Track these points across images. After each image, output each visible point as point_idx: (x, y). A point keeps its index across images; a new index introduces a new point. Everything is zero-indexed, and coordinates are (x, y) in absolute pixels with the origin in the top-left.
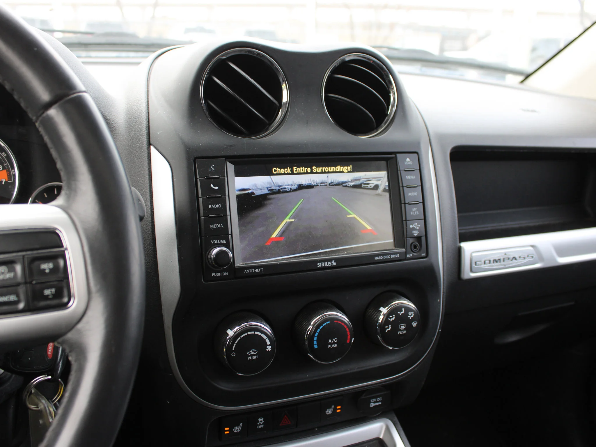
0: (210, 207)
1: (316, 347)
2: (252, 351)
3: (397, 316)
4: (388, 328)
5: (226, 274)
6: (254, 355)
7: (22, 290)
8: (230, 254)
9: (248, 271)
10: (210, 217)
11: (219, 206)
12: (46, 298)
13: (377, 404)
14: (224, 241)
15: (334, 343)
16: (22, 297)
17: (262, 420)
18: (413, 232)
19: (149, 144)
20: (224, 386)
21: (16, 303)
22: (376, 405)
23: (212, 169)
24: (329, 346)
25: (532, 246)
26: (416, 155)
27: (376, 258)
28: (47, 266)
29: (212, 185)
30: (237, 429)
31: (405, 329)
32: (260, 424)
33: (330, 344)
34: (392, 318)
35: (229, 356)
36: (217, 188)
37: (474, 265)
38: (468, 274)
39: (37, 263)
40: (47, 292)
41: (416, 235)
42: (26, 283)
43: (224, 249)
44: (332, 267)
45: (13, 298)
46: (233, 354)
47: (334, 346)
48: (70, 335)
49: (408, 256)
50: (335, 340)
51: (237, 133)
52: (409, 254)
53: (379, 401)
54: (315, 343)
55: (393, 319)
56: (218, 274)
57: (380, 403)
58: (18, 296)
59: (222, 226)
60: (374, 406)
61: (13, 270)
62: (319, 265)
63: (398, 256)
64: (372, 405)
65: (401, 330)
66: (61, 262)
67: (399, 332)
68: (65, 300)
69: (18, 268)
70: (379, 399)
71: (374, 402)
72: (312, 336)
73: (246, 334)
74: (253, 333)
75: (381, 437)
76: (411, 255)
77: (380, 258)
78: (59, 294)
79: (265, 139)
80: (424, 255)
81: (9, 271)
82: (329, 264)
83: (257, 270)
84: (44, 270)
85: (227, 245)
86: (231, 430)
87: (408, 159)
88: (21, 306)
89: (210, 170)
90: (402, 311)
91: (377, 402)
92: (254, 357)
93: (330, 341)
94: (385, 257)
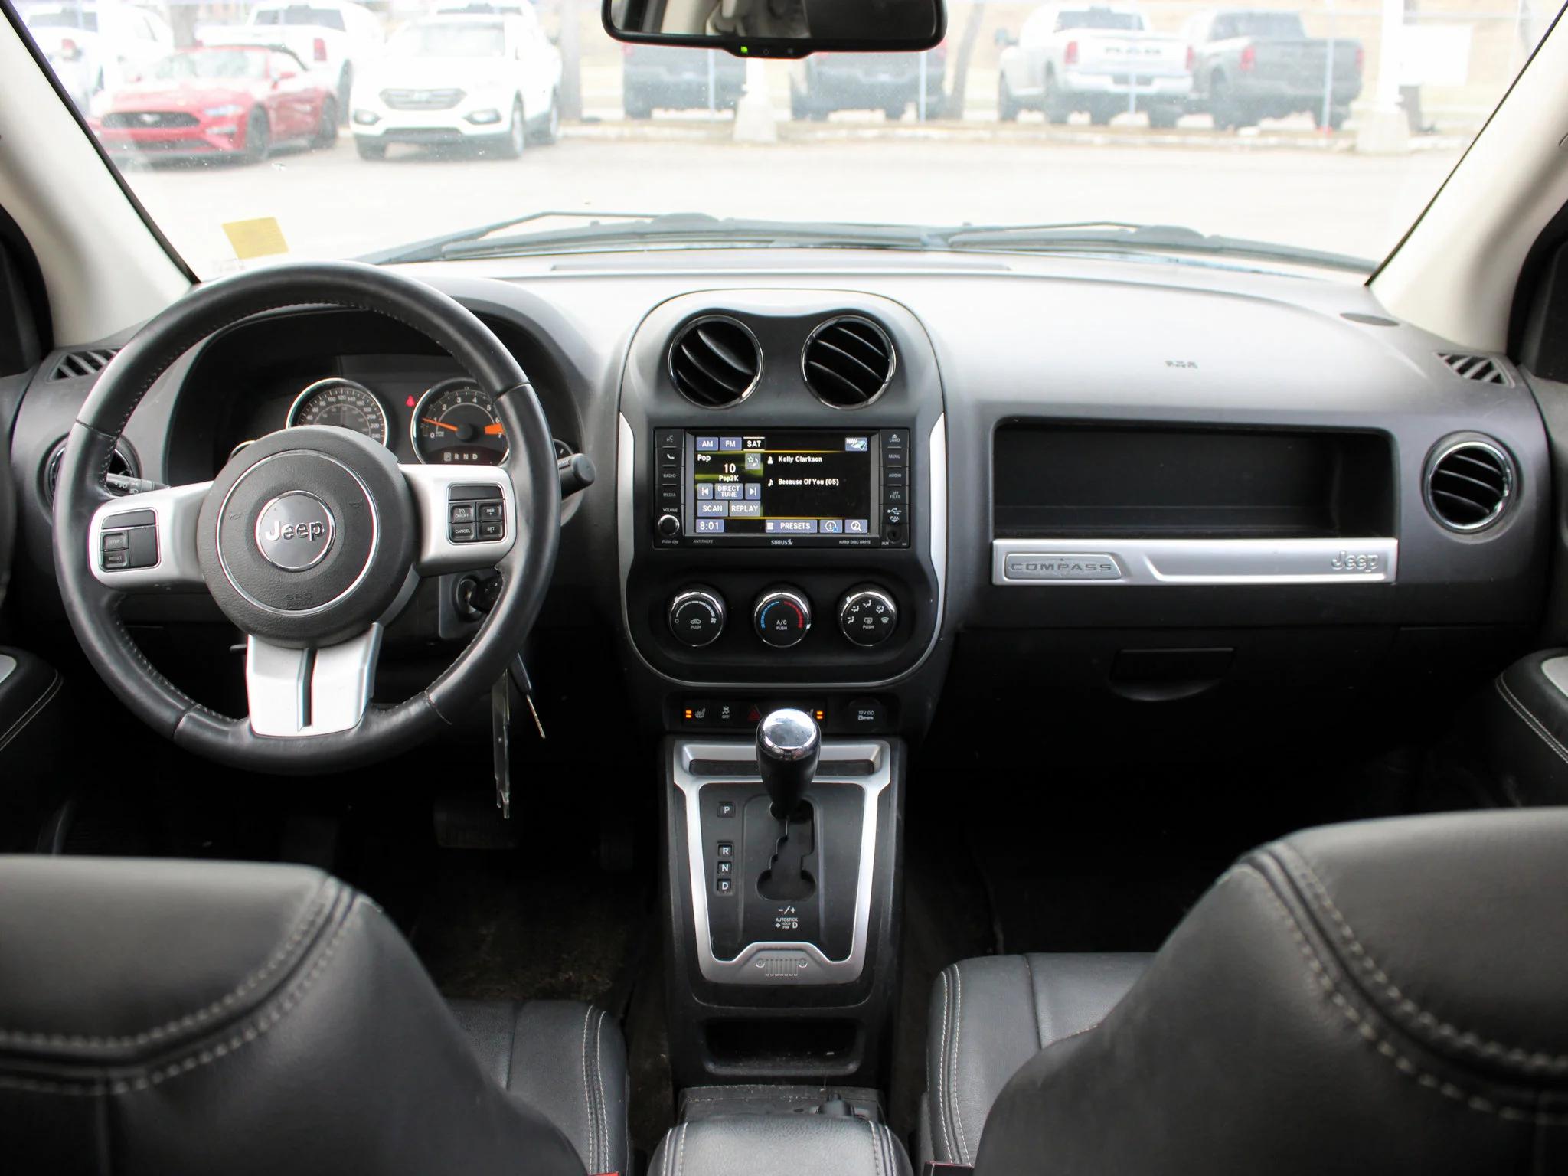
0: (664, 476)
1: (763, 626)
2: (696, 621)
3: (862, 607)
4: (851, 619)
5: (676, 542)
6: (696, 624)
7: (473, 526)
8: (678, 524)
9: (697, 541)
10: (665, 486)
11: (673, 476)
12: (489, 533)
13: (868, 718)
14: (676, 510)
15: (783, 625)
16: (473, 530)
17: (727, 709)
18: (891, 517)
19: (619, 411)
20: (674, 656)
21: (469, 534)
22: (866, 720)
23: (670, 439)
24: (778, 628)
25: (1112, 554)
26: (907, 431)
27: (840, 542)
28: (490, 511)
29: (668, 456)
30: (700, 715)
31: (871, 624)
32: (725, 714)
33: (779, 625)
34: (856, 608)
35: (673, 621)
36: (673, 458)
37: (1010, 568)
38: (1001, 578)
39: (484, 508)
40: (489, 529)
41: (895, 521)
42: (476, 521)
43: (674, 518)
44: (787, 547)
45: (467, 531)
46: (677, 621)
47: (783, 628)
48: (503, 561)
49: (883, 543)
50: (784, 622)
51: (704, 401)
52: (885, 540)
53: (870, 716)
54: (762, 622)
55: (857, 610)
56: (669, 542)
57: (872, 718)
58: (470, 530)
59: (675, 495)
60: (864, 720)
61: (469, 512)
62: (773, 543)
63: (869, 542)
64: (861, 718)
65: (866, 624)
66: (500, 508)
67: (864, 626)
68: (501, 535)
69: (472, 511)
70: (871, 713)
71: (864, 715)
72: (760, 614)
73: (690, 603)
74: (697, 602)
75: (872, 759)
76: (887, 543)
77: (846, 542)
78: (496, 531)
79: (729, 411)
80: (904, 544)
81: (466, 513)
82: (785, 543)
83: (707, 541)
84: (489, 513)
85: (678, 515)
86: (693, 714)
87: (895, 436)
88: (472, 537)
89: (668, 440)
90: (868, 603)
91: (866, 715)
92: (698, 627)
93: (778, 622)
94: (852, 542)
